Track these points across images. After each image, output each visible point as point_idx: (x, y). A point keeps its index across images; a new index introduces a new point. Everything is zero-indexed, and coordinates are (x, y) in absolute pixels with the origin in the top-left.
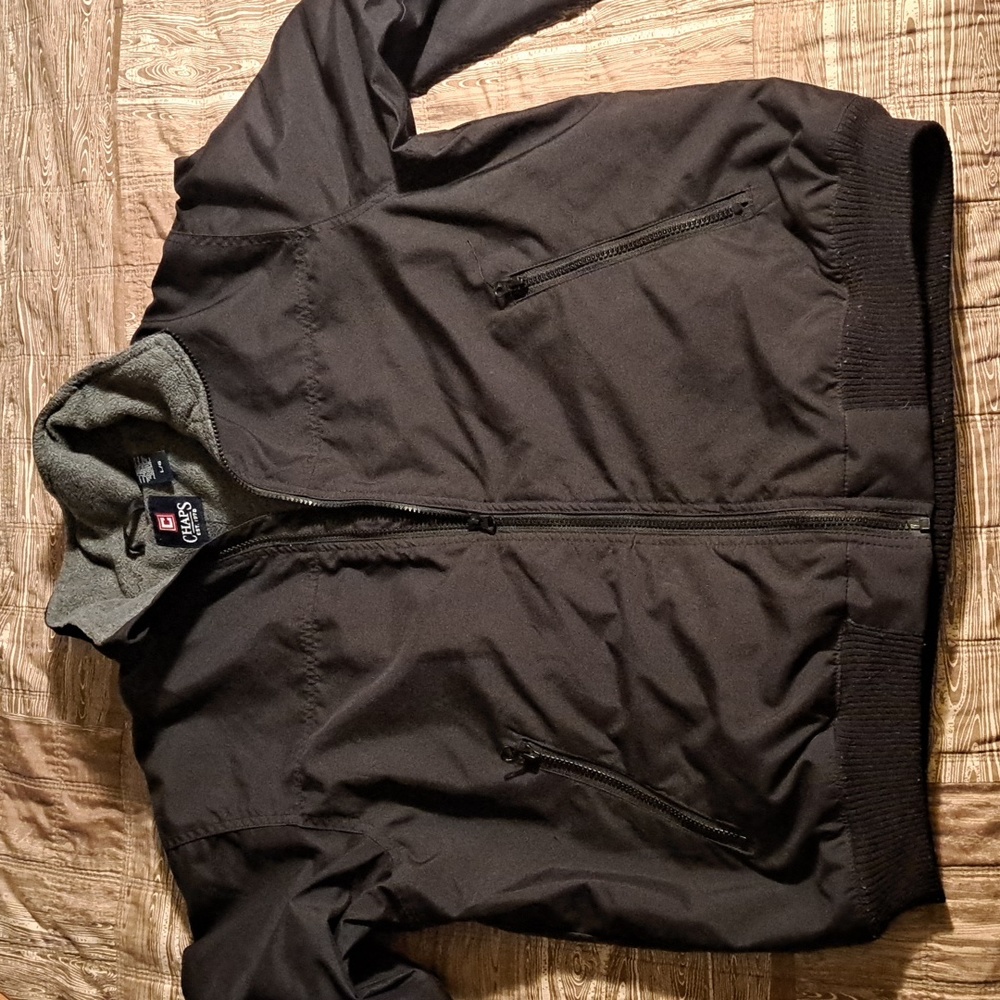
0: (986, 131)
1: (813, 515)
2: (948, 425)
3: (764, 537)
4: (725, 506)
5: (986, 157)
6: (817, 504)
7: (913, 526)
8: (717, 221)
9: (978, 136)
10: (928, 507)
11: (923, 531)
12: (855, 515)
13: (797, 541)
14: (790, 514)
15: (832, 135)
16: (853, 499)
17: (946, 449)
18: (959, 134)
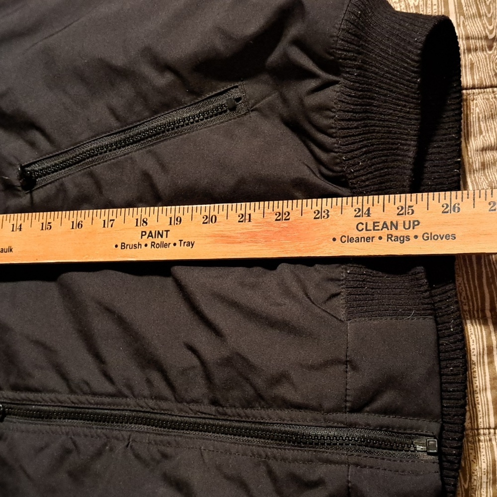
0: (489, 16)
1: (312, 432)
2: (457, 333)
3: (261, 450)
4: (220, 409)
5: (491, 42)
6: (316, 420)
7: (419, 448)
8: (211, 117)
9: (481, 21)
10: (435, 427)
11: (429, 454)
12: (356, 433)
13: (295, 460)
14: (288, 429)
15: (335, 32)
16: (355, 415)
17: (458, 358)
18: (462, 17)
